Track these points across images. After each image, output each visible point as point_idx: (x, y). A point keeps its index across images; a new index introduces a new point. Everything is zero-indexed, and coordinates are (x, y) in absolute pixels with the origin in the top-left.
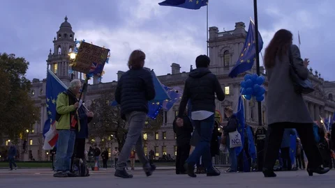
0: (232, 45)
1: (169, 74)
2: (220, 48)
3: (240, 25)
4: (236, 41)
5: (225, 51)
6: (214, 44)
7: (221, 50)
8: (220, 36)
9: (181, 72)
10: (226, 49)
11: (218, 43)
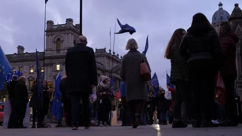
0: (62, 35)
1: (15, 54)
2: (54, 36)
3: (70, 21)
4: (66, 32)
5: (58, 39)
6: (50, 33)
7: (55, 38)
8: (54, 27)
9: (25, 52)
10: (59, 37)
11: (53, 33)
